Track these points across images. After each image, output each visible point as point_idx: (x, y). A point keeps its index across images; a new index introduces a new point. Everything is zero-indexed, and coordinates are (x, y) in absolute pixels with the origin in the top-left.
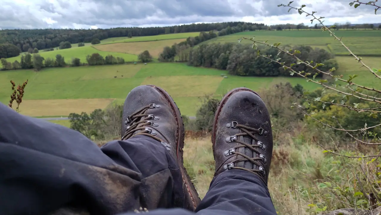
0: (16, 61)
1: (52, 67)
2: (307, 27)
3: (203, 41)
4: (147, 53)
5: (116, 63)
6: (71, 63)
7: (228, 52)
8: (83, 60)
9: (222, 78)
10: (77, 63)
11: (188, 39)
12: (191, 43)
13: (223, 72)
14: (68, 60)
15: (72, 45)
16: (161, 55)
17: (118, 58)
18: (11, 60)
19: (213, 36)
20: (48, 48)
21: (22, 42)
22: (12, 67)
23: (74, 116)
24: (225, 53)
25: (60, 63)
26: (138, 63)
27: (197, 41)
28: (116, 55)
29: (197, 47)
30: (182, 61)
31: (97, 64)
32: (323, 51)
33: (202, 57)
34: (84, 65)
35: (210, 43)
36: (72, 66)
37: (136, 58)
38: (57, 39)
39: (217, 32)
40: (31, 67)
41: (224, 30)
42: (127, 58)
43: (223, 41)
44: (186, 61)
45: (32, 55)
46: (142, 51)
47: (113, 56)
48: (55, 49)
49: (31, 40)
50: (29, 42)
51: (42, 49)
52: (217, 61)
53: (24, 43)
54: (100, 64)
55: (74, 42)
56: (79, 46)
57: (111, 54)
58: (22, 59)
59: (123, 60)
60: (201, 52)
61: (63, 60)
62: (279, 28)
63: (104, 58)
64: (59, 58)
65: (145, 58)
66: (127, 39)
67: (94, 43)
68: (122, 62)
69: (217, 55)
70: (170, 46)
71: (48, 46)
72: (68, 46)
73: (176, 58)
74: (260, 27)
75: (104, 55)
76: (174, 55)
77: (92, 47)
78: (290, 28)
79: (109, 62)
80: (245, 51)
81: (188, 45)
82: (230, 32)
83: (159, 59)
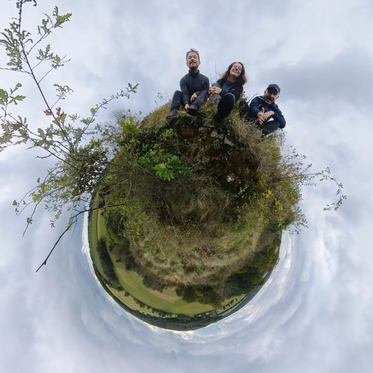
0: (167, 316)
1: (157, 310)
2: (90, 250)
3: (108, 282)
4: (126, 295)
5: (137, 300)
6: (151, 308)
7: (107, 272)
8: (146, 307)
9: (116, 268)
10: (149, 307)
11: (110, 287)
12: (111, 286)
13: (114, 269)
14: (151, 310)
15: (146, 315)
16: (122, 291)
17: (135, 301)
18: (169, 317)
19: (105, 280)
20: (154, 317)
21: (162, 323)
22: (169, 314)
23: (161, 292)
24: (108, 272)
25: (154, 310)
26: (131, 295)
27: (109, 284)
28: (135, 302)
29: (111, 282)
30: (119, 283)
31: (143, 303)
32: (97, 244)
33: (113, 279)
34: (147, 305)
35: (107, 279)
36: (150, 307)
37: (130, 296)
38: (150, 319)
39: (103, 279)
40: (164, 312)
41: (100, 277)
42: (132, 299)
43: (104, 276)
44: (118, 282)
45: (161, 317)
46: (126, 297)
47: (136, 303)
48: (153, 316)
49: (159, 322)
50: (160, 322)
51: (157, 318)
52: (112, 273)
53: (162, 322)
54: (142, 302)
55: (145, 315)
56: (144, 313)
57: (136, 304)
58: (165, 316)
59: (134, 299)
60: (112, 280)
61: (152, 311)
62: (92, 259)
63: (139, 304)
64: (153, 312)
65: (127, 294)
66: (127, 305)
67: (139, 311)
68: (135, 299)
69: (110, 274)
70: (117, 291)
71: (154, 318)
72: (148, 315)
73: (119, 286)
74: (94, 265)
75: (138, 305)
76: (119, 287)
77: (140, 310)
78: (92, 255)
79: (138, 302)
80: (104, 266)
81: (112, 285)
82: (100, 275)
83: (124, 290)
